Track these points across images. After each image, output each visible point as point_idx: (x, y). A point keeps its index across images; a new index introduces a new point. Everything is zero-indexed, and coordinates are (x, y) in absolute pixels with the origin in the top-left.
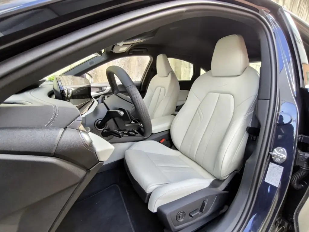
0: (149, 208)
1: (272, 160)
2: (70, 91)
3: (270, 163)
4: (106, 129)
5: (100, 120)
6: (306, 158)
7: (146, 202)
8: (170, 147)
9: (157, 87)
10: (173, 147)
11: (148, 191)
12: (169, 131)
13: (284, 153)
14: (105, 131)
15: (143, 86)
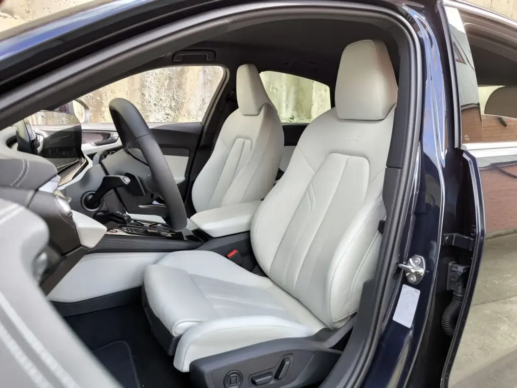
0: (176, 365)
1: (406, 281)
2: (41, 139)
3: (404, 285)
4: (101, 210)
5: (91, 194)
6: (459, 274)
7: (170, 353)
8: (251, 271)
9: (237, 138)
10: (256, 268)
11: (175, 332)
12: (248, 233)
13: (421, 265)
14: (99, 214)
15: (206, 133)
